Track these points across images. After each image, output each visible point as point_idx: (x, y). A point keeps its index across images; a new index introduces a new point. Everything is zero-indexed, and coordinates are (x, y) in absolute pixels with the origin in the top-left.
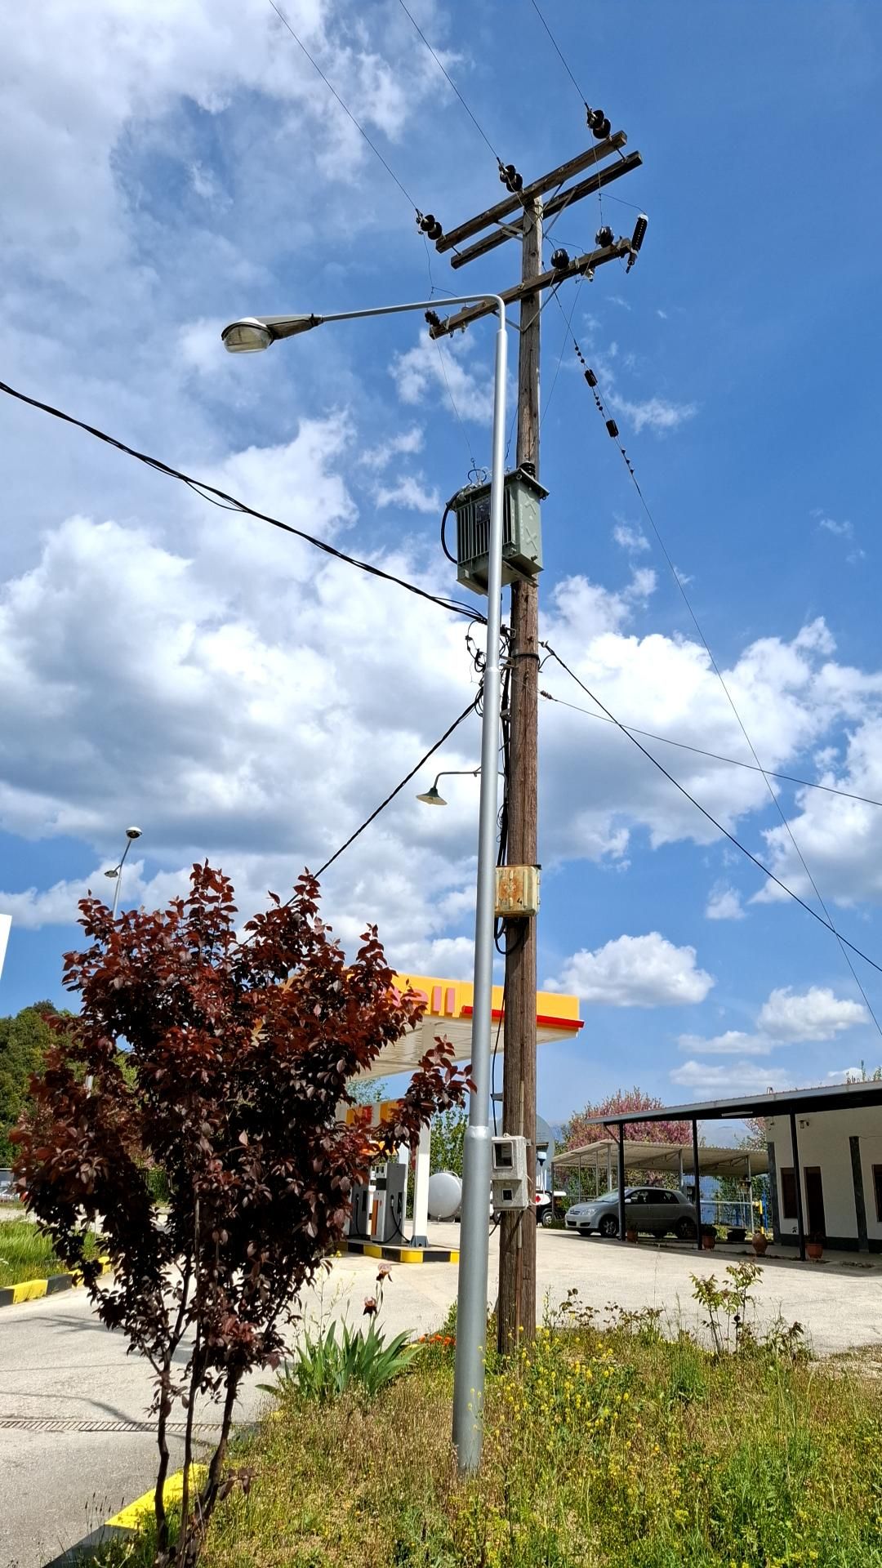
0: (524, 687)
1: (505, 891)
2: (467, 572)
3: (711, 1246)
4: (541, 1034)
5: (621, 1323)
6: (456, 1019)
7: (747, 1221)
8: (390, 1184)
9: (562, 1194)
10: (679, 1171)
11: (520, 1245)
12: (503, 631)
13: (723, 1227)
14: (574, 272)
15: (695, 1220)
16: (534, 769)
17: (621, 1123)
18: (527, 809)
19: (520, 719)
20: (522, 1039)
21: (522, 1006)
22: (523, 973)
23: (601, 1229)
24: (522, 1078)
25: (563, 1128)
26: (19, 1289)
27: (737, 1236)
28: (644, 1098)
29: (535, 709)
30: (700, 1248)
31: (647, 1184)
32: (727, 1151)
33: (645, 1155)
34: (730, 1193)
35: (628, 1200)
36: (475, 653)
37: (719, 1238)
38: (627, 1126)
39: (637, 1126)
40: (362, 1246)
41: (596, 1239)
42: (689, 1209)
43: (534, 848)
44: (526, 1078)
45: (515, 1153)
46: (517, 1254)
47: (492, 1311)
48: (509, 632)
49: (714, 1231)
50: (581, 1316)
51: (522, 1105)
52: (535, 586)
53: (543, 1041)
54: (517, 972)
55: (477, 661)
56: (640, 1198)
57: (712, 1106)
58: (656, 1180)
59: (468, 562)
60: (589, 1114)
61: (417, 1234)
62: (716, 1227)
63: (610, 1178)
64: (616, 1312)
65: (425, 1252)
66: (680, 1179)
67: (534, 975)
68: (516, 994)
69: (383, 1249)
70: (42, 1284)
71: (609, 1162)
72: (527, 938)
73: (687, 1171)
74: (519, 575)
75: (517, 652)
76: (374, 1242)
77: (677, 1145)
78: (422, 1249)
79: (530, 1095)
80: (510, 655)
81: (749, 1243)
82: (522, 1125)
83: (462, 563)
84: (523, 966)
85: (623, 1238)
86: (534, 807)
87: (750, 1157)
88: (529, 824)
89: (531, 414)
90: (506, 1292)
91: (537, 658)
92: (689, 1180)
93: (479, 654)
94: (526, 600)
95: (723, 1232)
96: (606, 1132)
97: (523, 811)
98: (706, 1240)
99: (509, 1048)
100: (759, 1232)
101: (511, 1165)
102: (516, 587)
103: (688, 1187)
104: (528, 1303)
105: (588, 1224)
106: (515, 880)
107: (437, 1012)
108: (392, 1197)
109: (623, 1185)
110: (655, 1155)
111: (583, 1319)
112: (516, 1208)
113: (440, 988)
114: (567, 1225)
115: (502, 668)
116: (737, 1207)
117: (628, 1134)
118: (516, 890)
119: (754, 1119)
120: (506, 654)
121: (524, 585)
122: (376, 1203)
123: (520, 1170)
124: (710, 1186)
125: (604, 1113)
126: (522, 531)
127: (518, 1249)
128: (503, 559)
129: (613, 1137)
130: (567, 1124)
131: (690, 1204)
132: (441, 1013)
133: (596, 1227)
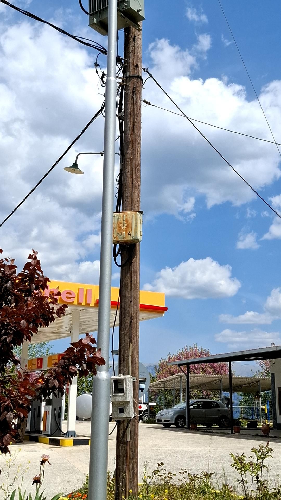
0: (133, 98)
1: (120, 227)
2: (95, 20)
3: (238, 432)
4: (142, 315)
5: (189, 481)
6: (92, 307)
7: (258, 416)
8: (54, 402)
9: (154, 404)
10: (220, 390)
11: (129, 439)
12: (118, 60)
13: (244, 421)
15: (229, 417)
16: (139, 151)
17: (188, 364)
18: (134, 176)
19: (130, 118)
20: (131, 318)
21: (131, 298)
22: (131, 277)
23: (176, 423)
24: (130, 341)
25: (155, 368)
27: (253, 425)
28: (200, 350)
29: (140, 112)
30: (232, 433)
31: (202, 398)
32: (249, 378)
33: (202, 382)
34: (249, 402)
35: (191, 407)
36: (101, 75)
37: (242, 427)
38: (191, 366)
39: (196, 366)
40: (38, 437)
41: (173, 429)
42: (226, 411)
43: (139, 201)
44: (133, 341)
45: (126, 385)
46: (127, 445)
47: (112, 477)
48: (123, 61)
49: (240, 423)
50: (165, 478)
51: (131, 357)
52: (139, 30)
53: (144, 319)
54: (128, 277)
55: (102, 79)
56: (198, 406)
57: (241, 354)
58: (207, 395)
59: (96, 13)
60: (169, 359)
61: (69, 430)
62: (241, 420)
63: (182, 394)
64: (186, 475)
65: (74, 440)
66: (221, 394)
67: (138, 279)
68: (127, 290)
69: (50, 439)
71: (181, 385)
72: (134, 257)
73: (225, 390)
74: (129, 22)
75: (128, 74)
76: (45, 435)
77: (219, 376)
78: (73, 438)
79: (136, 351)
80: (123, 76)
81: (259, 429)
82: (130, 369)
83: (92, 15)
84: (131, 273)
85: (189, 428)
86: (139, 175)
87: (261, 382)
88: (135, 186)
90: (120, 467)
91: (141, 79)
92: (227, 395)
93: (103, 75)
94: (134, 40)
95: (245, 423)
96: (179, 369)
97: (132, 178)
98: (235, 428)
99: (123, 323)
100: (266, 423)
101: (123, 392)
102: (127, 31)
103: (225, 399)
104: (133, 473)
105: (169, 421)
106: (127, 221)
107: (81, 304)
108: (55, 409)
109: (189, 398)
111: (166, 479)
112: (126, 418)
113: (83, 289)
114: (157, 422)
115: (118, 85)
116: (253, 409)
117: (191, 370)
118: (128, 227)
119: (262, 361)
120: (121, 75)
121: (133, 29)
122: (46, 413)
123: (129, 396)
124: (238, 398)
125: (178, 359)
127: (127, 442)
128: (118, 10)
129: (183, 372)
130: (157, 365)
131: (227, 409)
132: (84, 304)
133: (173, 422)
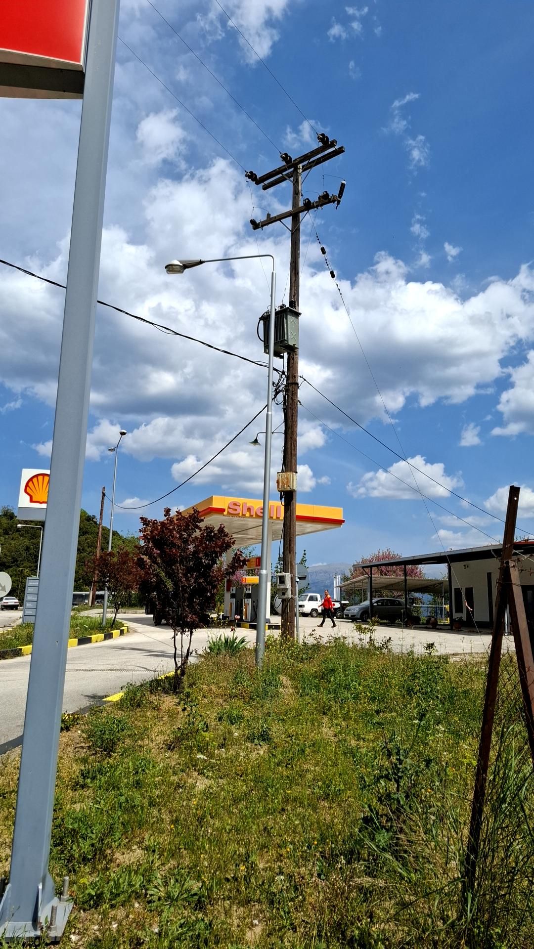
0: (292, 397)
1: (283, 482)
6: (282, 520)
8: (253, 596)
11: (289, 611)
12: (284, 373)
14: (313, 207)
18: (293, 448)
19: (290, 411)
20: (290, 538)
21: (290, 526)
22: (290, 513)
23: (361, 618)
24: (290, 552)
26: (94, 637)
29: (296, 406)
33: (390, 583)
35: (375, 605)
38: (373, 568)
40: (241, 624)
41: (358, 623)
43: (295, 465)
45: (286, 579)
46: (287, 614)
48: (286, 373)
51: (290, 562)
54: (288, 513)
56: (381, 603)
65: (269, 626)
68: (288, 521)
69: (251, 625)
70: (102, 635)
71: (368, 586)
72: (292, 500)
75: (290, 382)
78: (267, 625)
79: (293, 559)
82: (290, 569)
84: (290, 511)
86: (295, 448)
88: (293, 455)
89: (295, 273)
91: (298, 384)
94: (293, 359)
97: (291, 449)
99: (285, 542)
101: (284, 583)
105: (355, 616)
106: (287, 478)
107: (273, 517)
108: (254, 602)
110: (393, 582)
112: (287, 598)
113: (274, 506)
114: (346, 617)
116: (436, 608)
117: (383, 573)
118: (288, 482)
120: (285, 383)
121: (292, 353)
123: (288, 585)
126: (289, 334)
129: (367, 574)
132: (275, 518)
133: (359, 617)
